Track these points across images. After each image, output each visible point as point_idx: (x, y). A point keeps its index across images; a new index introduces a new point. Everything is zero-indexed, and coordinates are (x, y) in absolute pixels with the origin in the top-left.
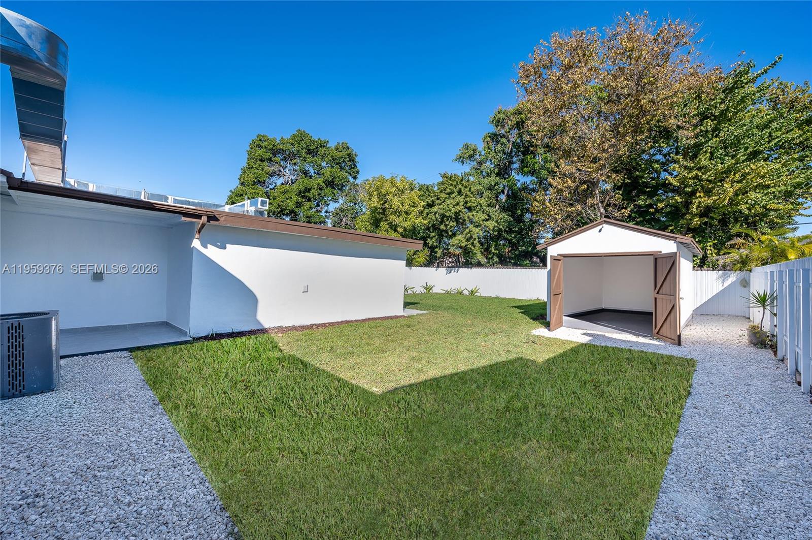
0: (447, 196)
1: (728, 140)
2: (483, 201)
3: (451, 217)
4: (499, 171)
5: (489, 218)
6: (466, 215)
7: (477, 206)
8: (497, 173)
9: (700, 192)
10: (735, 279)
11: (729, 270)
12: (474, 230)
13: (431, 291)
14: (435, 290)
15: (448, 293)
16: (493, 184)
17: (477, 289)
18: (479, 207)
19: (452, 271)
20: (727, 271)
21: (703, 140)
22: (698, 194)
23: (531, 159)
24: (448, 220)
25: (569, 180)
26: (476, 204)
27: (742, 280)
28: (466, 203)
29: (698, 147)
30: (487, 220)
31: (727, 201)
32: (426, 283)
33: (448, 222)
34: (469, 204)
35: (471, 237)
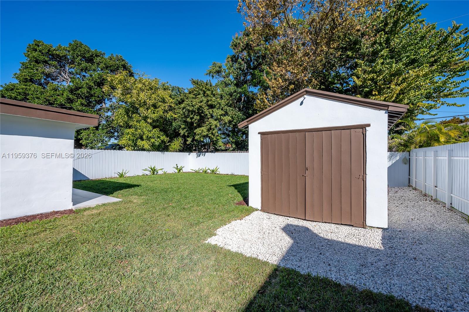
0: (194, 96)
1: (397, 48)
2: (223, 102)
3: (195, 112)
4: (237, 82)
5: (226, 114)
6: (207, 111)
7: (217, 104)
8: (235, 84)
9: (375, 91)
10: (398, 158)
11: (395, 152)
12: (213, 122)
13: (181, 171)
14: (184, 170)
15: (196, 172)
16: (232, 91)
17: (217, 169)
18: (218, 105)
19: (201, 155)
20: (393, 152)
21: (379, 48)
22: (374, 93)
23: (257, 73)
24: (192, 114)
25: (280, 79)
26: (216, 103)
27: (403, 160)
28: (208, 101)
29: (375, 53)
30: (225, 115)
31: (394, 98)
32: (177, 165)
33: (192, 115)
34: (210, 102)
35: (211, 129)
